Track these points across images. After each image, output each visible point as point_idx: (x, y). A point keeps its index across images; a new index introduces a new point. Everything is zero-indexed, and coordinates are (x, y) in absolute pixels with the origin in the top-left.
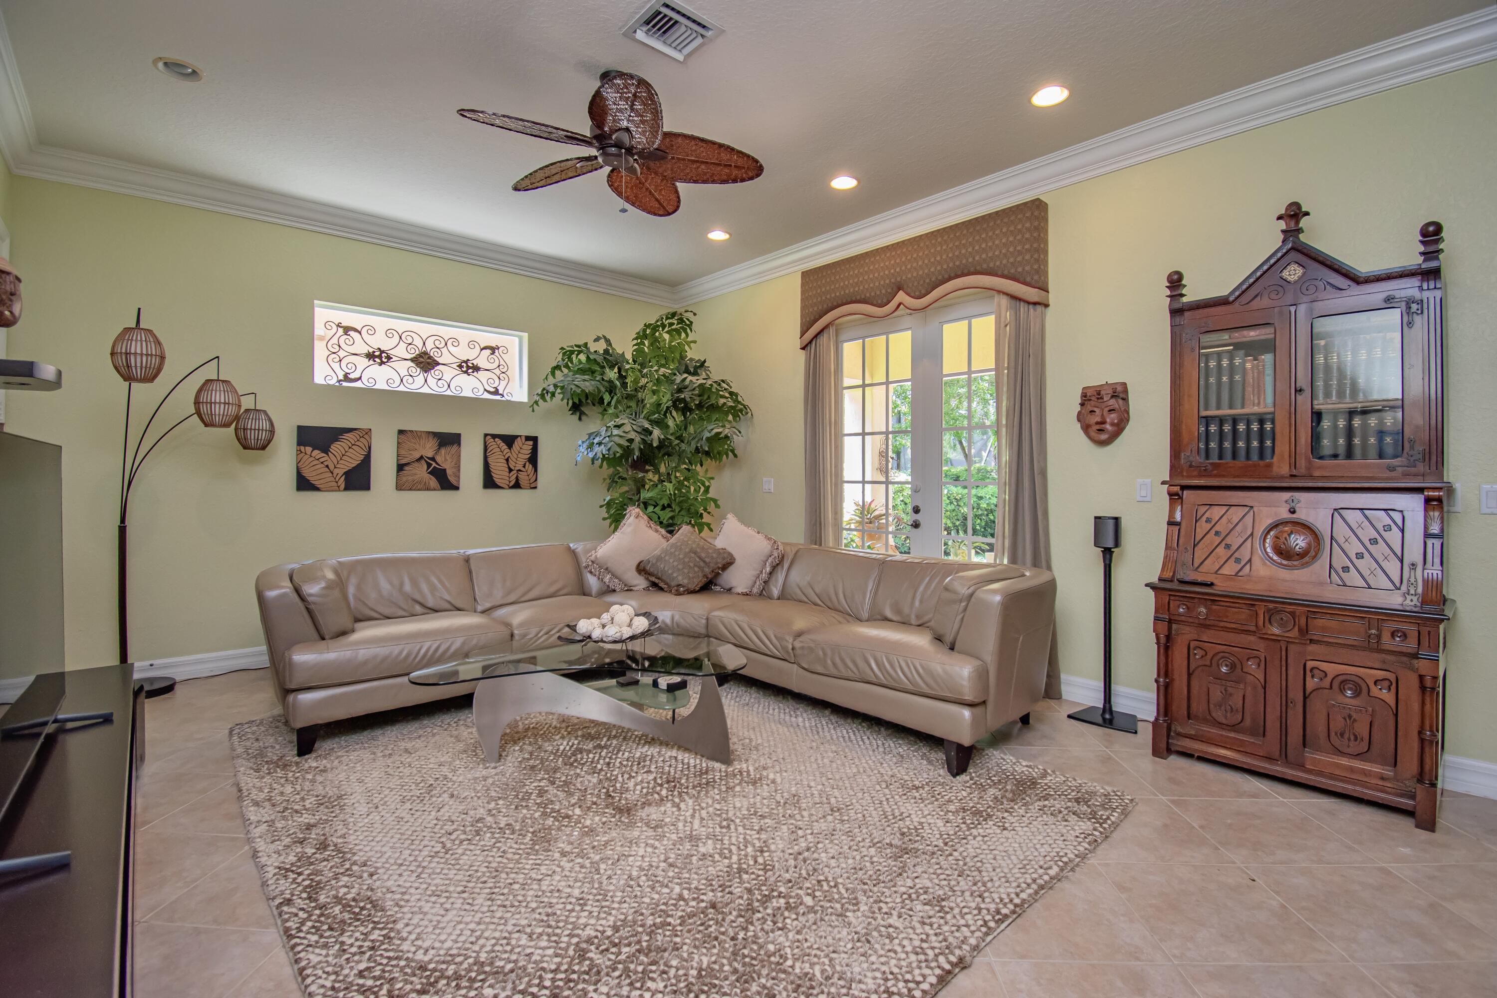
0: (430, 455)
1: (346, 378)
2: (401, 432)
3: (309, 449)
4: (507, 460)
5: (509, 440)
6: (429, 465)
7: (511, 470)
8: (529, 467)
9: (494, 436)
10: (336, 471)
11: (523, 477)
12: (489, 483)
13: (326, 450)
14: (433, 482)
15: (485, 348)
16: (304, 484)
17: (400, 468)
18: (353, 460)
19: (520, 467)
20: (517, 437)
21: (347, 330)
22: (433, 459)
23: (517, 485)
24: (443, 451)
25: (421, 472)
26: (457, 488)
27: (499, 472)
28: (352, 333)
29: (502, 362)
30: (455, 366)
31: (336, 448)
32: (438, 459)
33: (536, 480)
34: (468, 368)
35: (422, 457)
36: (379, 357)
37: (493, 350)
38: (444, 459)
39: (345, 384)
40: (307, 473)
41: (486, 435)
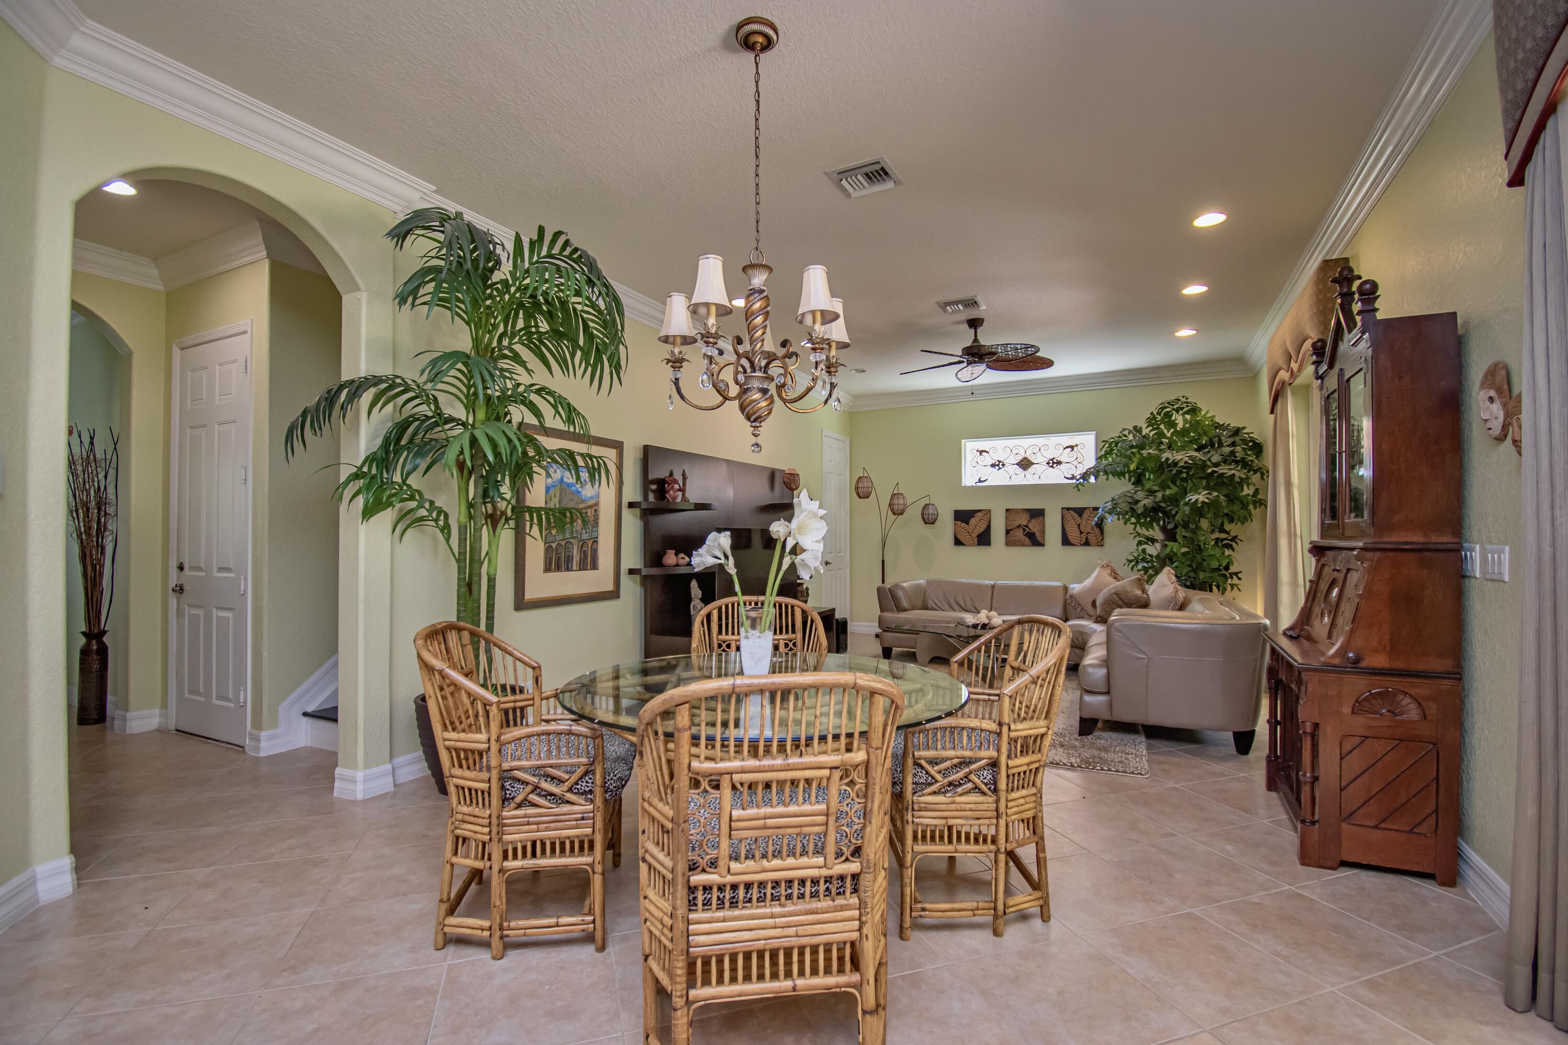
0: (1025, 523)
1: (980, 481)
2: (1007, 510)
3: (959, 522)
4: (1079, 525)
5: (1080, 511)
6: (1024, 530)
7: (1081, 533)
8: (1097, 530)
9: (1068, 509)
10: (973, 535)
11: (1092, 538)
12: (1066, 541)
13: (967, 523)
14: (1027, 541)
15: (1067, 447)
16: (958, 542)
17: (1008, 532)
18: (981, 529)
19: (1089, 530)
20: (1086, 508)
21: (981, 452)
22: (1027, 526)
23: (1087, 543)
24: (1033, 521)
25: (1020, 534)
26: (1042, 545)
27: (1073, 535)
28: (983, 454)
29: (1079, 455)
30: (1045, 464)
31: (972, 521)
32: (1031, 526)
33: (1103, 539)
34: (1054, 463)
35: (1020, 526)
36: (997, 465)
37: (1072, 447)
38: (1034, 527)
39: (979, 484)
40: (959, 537)
41: (1063, 508)
